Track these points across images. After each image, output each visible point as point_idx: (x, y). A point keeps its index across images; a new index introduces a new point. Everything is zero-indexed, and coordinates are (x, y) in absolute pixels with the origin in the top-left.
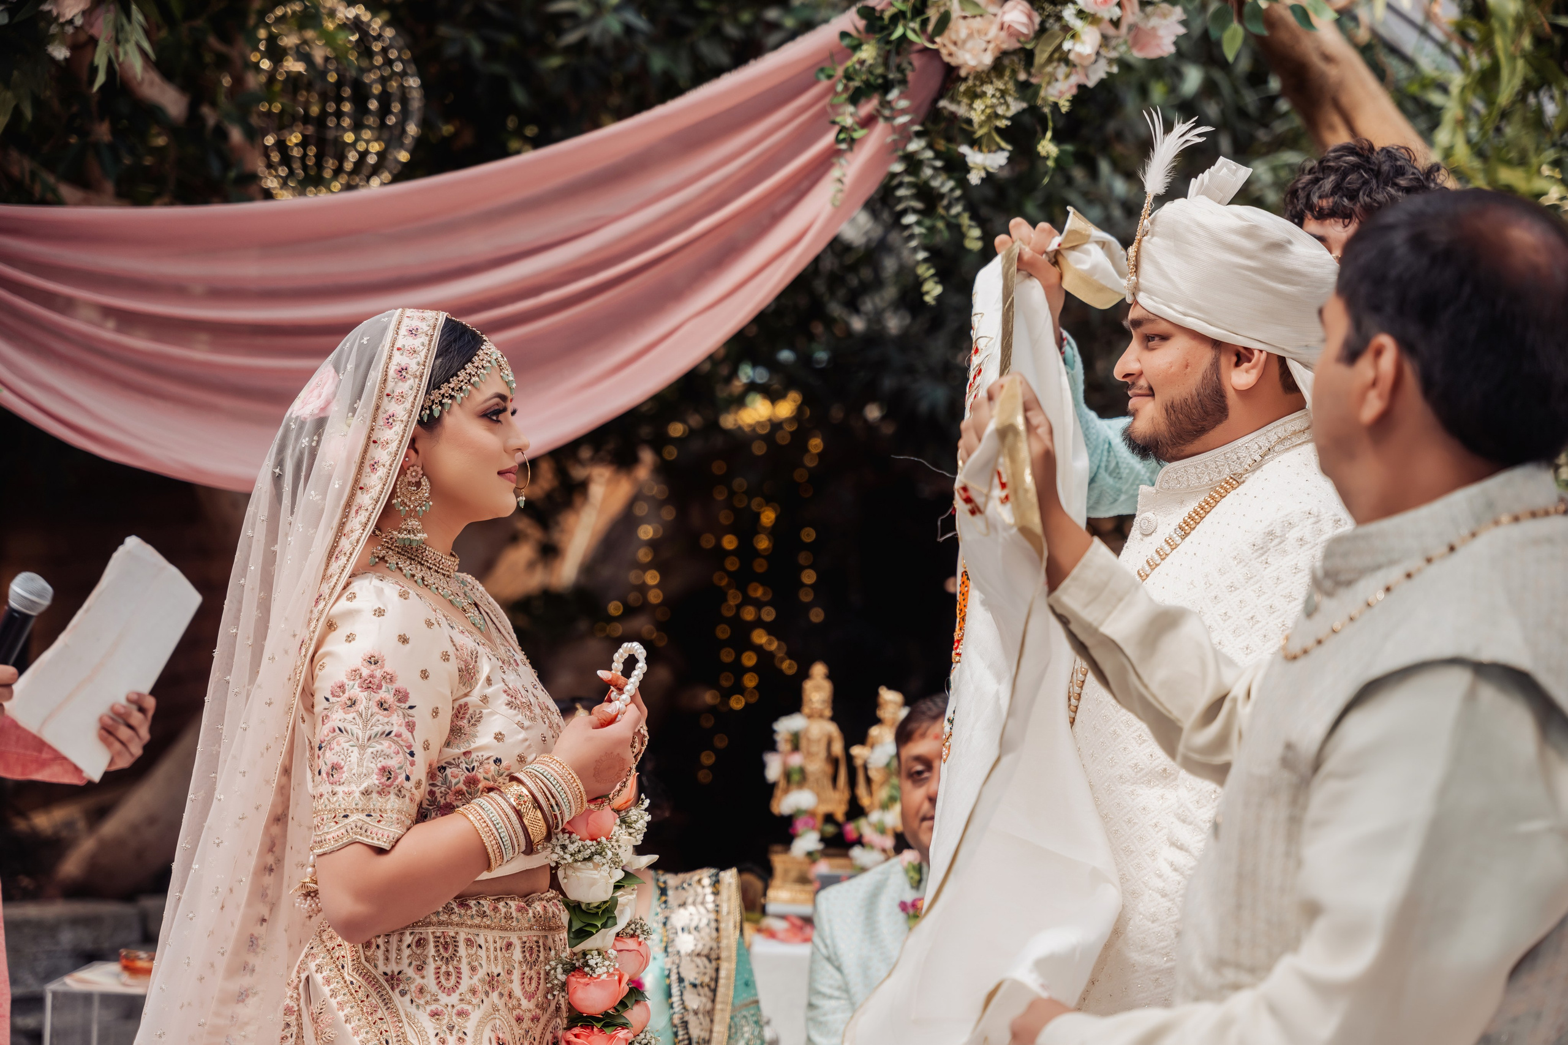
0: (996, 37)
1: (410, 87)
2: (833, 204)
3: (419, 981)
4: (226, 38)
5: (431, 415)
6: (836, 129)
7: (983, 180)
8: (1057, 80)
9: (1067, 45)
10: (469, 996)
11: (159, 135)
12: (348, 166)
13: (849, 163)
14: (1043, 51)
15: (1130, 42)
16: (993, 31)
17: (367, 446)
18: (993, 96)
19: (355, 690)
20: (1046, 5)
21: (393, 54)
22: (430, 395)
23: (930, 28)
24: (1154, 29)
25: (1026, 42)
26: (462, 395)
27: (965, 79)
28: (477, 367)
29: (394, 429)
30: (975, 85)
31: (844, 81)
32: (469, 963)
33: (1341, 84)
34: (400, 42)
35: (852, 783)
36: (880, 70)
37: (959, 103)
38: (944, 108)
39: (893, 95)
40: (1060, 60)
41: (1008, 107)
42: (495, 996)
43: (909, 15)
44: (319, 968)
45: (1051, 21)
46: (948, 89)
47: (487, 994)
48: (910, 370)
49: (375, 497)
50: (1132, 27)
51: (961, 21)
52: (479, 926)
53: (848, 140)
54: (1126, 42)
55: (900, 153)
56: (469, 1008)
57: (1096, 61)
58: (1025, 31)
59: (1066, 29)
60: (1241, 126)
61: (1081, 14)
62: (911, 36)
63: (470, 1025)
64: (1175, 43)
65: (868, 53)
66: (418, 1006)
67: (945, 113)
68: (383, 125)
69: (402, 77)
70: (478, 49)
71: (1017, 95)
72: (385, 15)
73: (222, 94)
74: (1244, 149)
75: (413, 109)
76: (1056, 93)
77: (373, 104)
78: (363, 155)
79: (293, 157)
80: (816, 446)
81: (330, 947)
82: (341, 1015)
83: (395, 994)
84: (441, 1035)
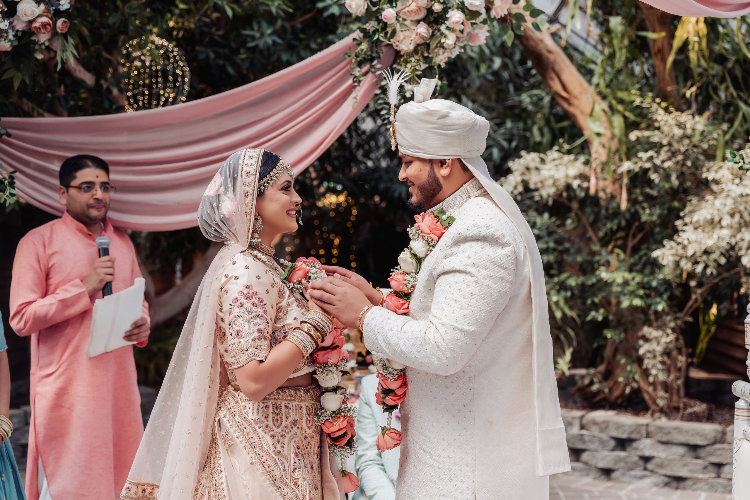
0: (415, 39)
1: (185, 71)
2: (353, 107)
3: (266, 422)
4: (110, 52)
5: (261, 191)
6: (353, 77)
8: (439, 55)
9: (443, 40)
10: (285, 429)
11: (84, 93)
12: (161, 103)
13: (359, 91)
14: (433, 44)
15: (468, 39)
16: (413, 36)
18: (414, 62)
19: (242, 300)
20: (434, 25)
21: (178, 58)
22: (260, 183)
23: (388, 36)
24: (477, 34)
25: (427, 40)
26: (272, 182)
27: (403, 56)
28: (278, 170)
29: (248, 198)
30: (407, 58)
31: (355, 58)
32: (286, 416)
33: (555, 62)
34: (180, 53)
36: (369, 53)
37: (401, 65)
38: (395, 68)
39: (375, 62)
40: (440, 47)
41: (420, 66)
42: (295, 428)
43: (380, 30)
44: (225, 416)
45: (436, 31)
46: (397, 60)
47: (292, 428)
48: (391, 180)
50: (469, 34)
51: (400, 32)
52: (289, 400)
53: (357, 81)
54: (466, 40)
55: (379, 86)
56: (285, 434)
57: (454, 47)
58: (426, 35)
59: (442, 34)
60: (518, 81)
61: (448, 28)
62: (381, 39)
63: (286, 441)
64: (486, 39)
65: (364, 46)
66: (265, 433)
68: (175, 86)
69: (182, 67)
70: (212, 55)
71: (424, 61)
72: (174, 43)
73: (109, 75)
74: (519, 90)
75: (186, 80)
76: (439, 60)
77: (170, 78)
78: (167, 99)
79: (139, 100)
80: (355, 212)
81: (229, 407)
82: (235, 435)
83: (257, 427)
84: (275, 445)
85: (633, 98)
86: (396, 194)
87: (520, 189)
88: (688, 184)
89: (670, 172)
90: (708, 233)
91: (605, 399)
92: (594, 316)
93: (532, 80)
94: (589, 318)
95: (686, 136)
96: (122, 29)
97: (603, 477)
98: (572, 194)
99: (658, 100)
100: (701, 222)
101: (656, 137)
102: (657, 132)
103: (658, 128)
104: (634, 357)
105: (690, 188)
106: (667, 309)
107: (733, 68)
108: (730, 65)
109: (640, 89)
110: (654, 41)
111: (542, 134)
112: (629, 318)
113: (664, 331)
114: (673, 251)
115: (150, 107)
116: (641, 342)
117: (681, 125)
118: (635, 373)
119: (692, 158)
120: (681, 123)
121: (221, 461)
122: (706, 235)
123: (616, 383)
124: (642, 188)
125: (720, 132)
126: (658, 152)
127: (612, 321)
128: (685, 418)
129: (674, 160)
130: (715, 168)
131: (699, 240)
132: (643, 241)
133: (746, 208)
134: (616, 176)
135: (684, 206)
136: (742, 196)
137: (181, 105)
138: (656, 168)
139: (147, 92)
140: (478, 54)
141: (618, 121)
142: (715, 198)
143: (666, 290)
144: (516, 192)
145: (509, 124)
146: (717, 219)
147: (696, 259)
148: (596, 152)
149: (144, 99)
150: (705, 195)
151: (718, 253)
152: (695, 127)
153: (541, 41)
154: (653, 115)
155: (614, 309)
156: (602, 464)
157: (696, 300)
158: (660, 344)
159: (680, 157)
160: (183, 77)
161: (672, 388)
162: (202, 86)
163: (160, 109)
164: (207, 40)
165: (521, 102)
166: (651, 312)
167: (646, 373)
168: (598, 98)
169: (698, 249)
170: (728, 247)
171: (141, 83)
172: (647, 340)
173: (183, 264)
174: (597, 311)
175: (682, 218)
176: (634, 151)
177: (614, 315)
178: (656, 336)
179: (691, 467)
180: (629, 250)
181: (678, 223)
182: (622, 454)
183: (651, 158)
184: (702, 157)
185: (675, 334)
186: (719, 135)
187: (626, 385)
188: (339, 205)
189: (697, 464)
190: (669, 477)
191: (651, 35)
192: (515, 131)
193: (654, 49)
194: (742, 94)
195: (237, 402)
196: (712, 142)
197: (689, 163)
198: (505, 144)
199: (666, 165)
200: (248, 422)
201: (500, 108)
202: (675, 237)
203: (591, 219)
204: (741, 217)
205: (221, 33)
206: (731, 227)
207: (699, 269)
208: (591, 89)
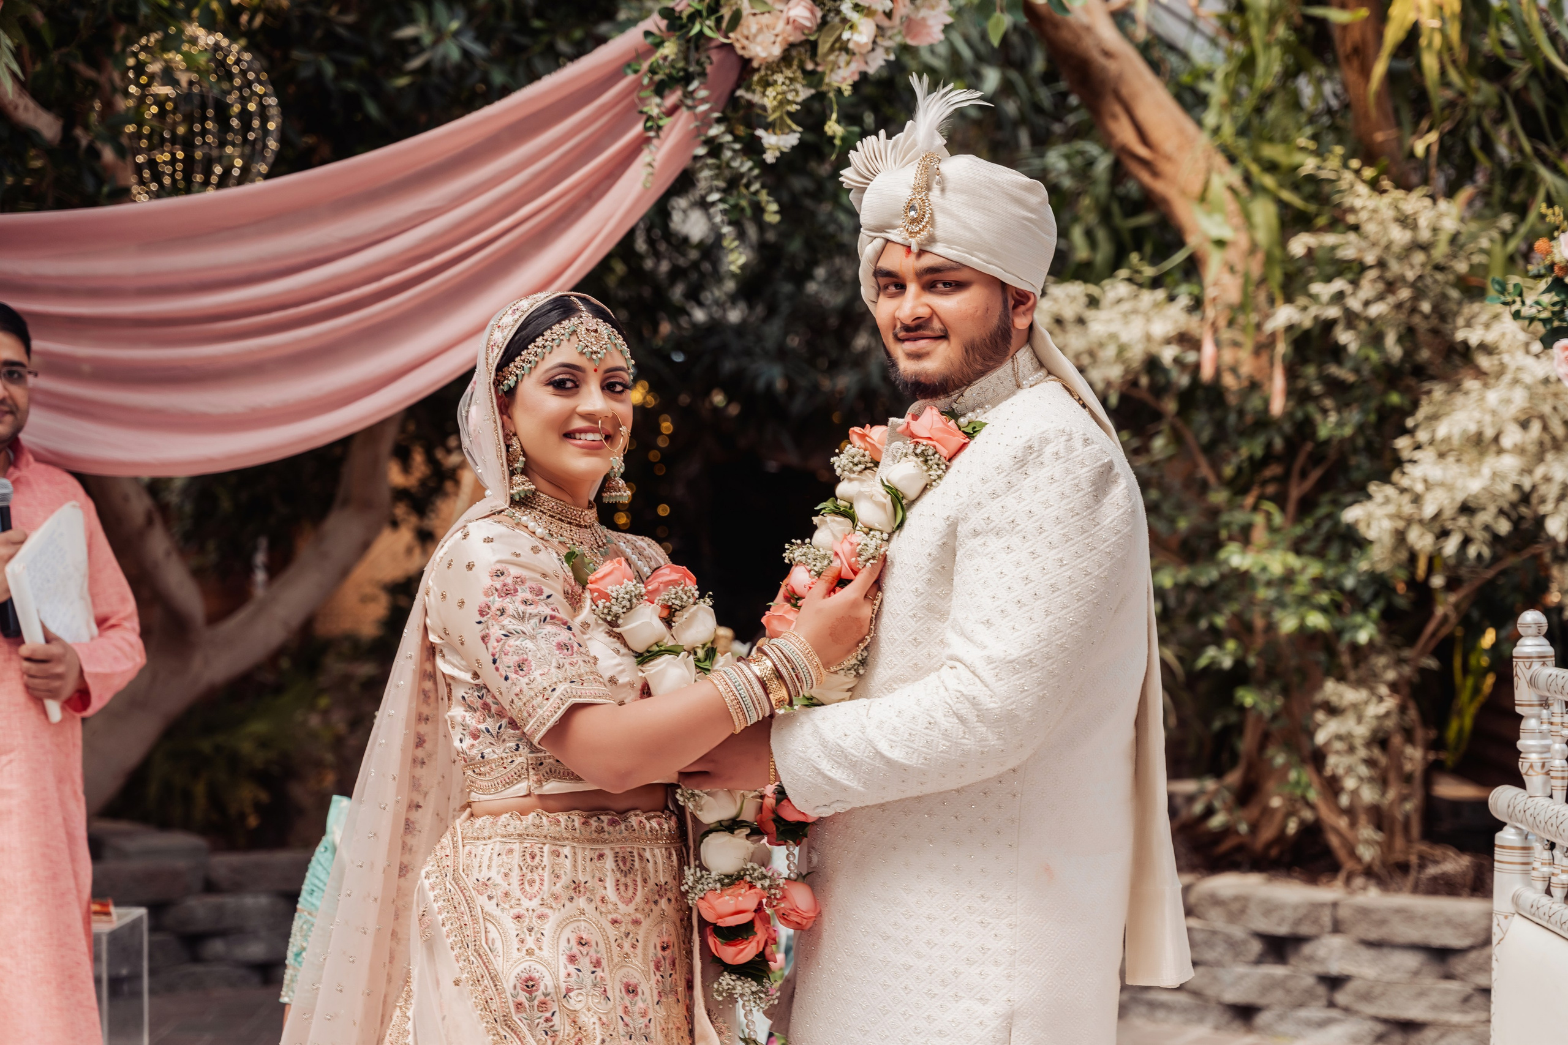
0: (783, 31)
1: (270, 106)
2: (644, 186)
3: (505, 887)
4: (95, 63)
6: (644, 117)
7: (777, 159)
8: (839, 67)
9: (846, 35)
10: (550, 901)
11: (37, 157)
12: (214, 179)
13: (658, 148)
14: (825, 42)
15: (904, 32)
16: (780, 26)
18: (783, 83)
21: (251, 76)
23: (724, 25)
24: (924, 19)
25: (810, 34)
26: (529, 366)
27: (758, 70)
30: (766, 75)
31: (650, 75)
32: (554, 872)
33: (1120, 77)
34: (257, 65)
36: (681, 64)
37: (754, 92)
38: (741, 97)
39: (694, 85)
40: (841, 49)
41: (797, 92)
42: (581, 900)
43: (705, 13)
45: (832, 15)
46: (744, 80)
47: (571, 899)
48: (748, 353)
50: (905, 18)
51: (751, 18)
53: (654, 127)
54: (900, 32)
55: (703, 138)
56: (549, 911)
57: (873, 50)
58: (808, 24)
59: (845, 20)
60: (1040, 121)
61: (857, 7)
62: (708, 32)
63: (549, 927)
64: (943, 31)
65: (670, 49)
66: (503, 910)
67: (743, 102)
68: (245, 140)
69: (261, 97)
70: (329, 70)
71: (804, 82)
72: (243, 42)
73: (94, 117)
74: (1042, 142)
75: (272, 126)
76: (839, 79)
77: (235, 123)
78: (227, 172)
79: (164, 173)
80: (667, 428)
82: (440, 918)
83: (482, 899)
84: (521, 936)
85: (1298, 158)
86: (761, 384)
88: (1425, 354)
89: (1384, 328)
90: (1470, 464)
91: (1241, 848)
92: (1213, 658)
93: (1072, 119)
94: (1203, 662)
95: (1418, 246)
96: (124, 11)
97: (1236, 1024)
98: (1161, 380)
99: (1355, 163)
100: (1456, 442)
101: (1349, 247)
102: (1352, 237)
103: (1356, 228)
104: (1307, 750)
105: (1430, 362)
106: (1379, 639)
107: (1526, 87)
108: (1517, 82)
109: (1315, 137)
110: (1345, 27)
111: (1092, 242)
112: (1293, 662)
113: (1372, 690)
114: (1391, 509)
115: (188, 191)
116: (1320, 716)
117: (1406, 221)
118: (1309, 786)
119: (1431, 294)
120: (1407, 217)
122: (1465, 469)
123: (1267, 811)
124: (1320, 365)
125: (1495, 234)
126: (1355, 283)
127: (1254, 669)
128: (1422, 887)
129: (1391, 300)
130: (1484, 317)
131: (1449, 481)
132: (1323, 485)
133: (1555, 409)
134: (1262, 338)
135: (1415, 405)
136: (1546, 381)
137: (260, 185)
138: (1351, 319)
139: (181, 156)
140: (946, 60)
141: (1264, 212)
142: (1486, 385)
143: (1376, 596)
146: (1489, 433)
147: (1442, 526)
148: (1215, 284)
149: (175, 171)
150: (1461, 380)
151: (1492, 509)
152: (1438, 226)
153: (1088, 29)
154: (1342, 197)
155: (1259, 641)
156: (1232, 996)
157: (1445, 618)
158: (1364, 721)
159: (1405, 294)
160: (264, 120)
161: (1393, 820)
162: (309, 140)
163: (211, 193)
164: (318, 33)
166: (1342, 646)
167: (1333, 786)
168: (1219, 160)
169: (1446, 502)
170: (1514, 496)
171: (167, 135)
172: (1333, 710)
173: (271, 550)
174: (1220, 645)
175: (1410, 432)
176: (1303, 280)
177: (1260, 654)
178: (1354, 701)
179: (1435, 998)
180: (1291, 507)
181: (1402, 443)
182: (1278, 971)
183: (1339, 297)
184: (1454, 294)
185: (1396, 696)
186: (1492, 241)
187: (1289, 814)
189: (1447, 992)
190: (1385, 1021)
191: (1336, 16)
193: (1344, 47)
194: (1543, 148)
195: (456, 844)
196: (1477, 259)
197: (1426, 307)
199: (1375, 310)
200: (463, 888)
202: (1396, 476)
203: (1206, 435)
204: (1545, 428)
205: (350, 18)
206: (1520, 450)
207: (1451, 546)
208: (1203, 140)
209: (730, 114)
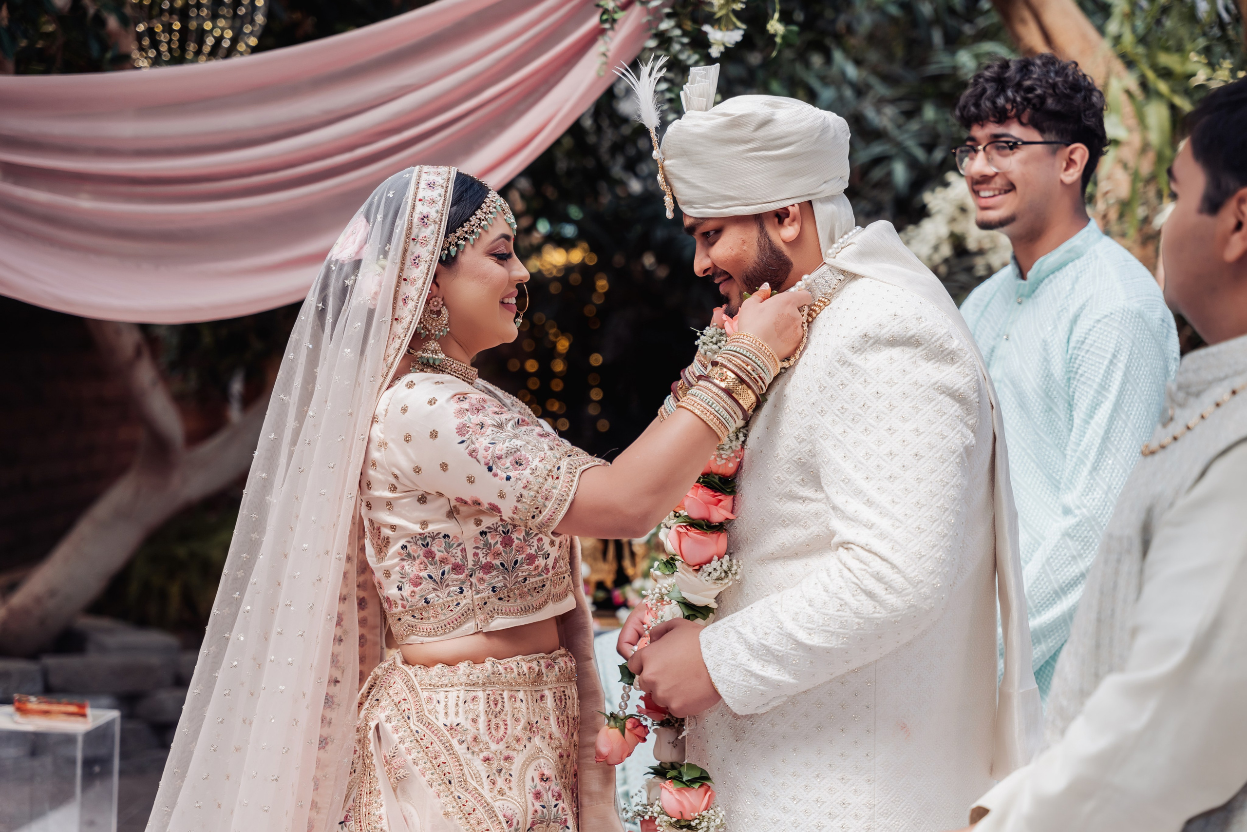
3: (474, 732)
5: (449, 255)
6: (600, 11)
7: (722, 53)
11: (48, 22)
12: (207, 49)
13: (611, 39)
17: (398, 285)
22: (448, 238)
26: (474, 237)
28: (485, 213)
29: (420, 268)
35: (619, 557)
44: (389, 719)
47: (529, 739)
49: (406, 327)
53: (609, 20)
55: (654, 31)
56: (514, 753)
60: (952, 22)
63: (515, 768)
68: (235, 15)
74: (953, 42)
75: (259, 2)
78: (219, 40)
79: (161, 42)
80: (603, 286)
81: (397, 701)
82: (410, 758)
83: (455, 742)
84: (492, 777)
85: (1190, 67)
87: (946, 251)
93: (982, 22)
109: (1207, 51)
115: (183, 61)
121: (383, 811)
137: (248, 58)
139: (177, 26)
141: (1157, 115)
144: (937, 258)
145: (930, 113)
148: (1109, 178)
149: (171, 40)
162: (294, 16)
163: (202, 64)
165: (955, 68)
168: (1118, 66)
188: (569, 269)
192: (941, 128)
195: (412, 689)
198: (920, 154)
200: (436, 732)
201: (911, 77)
208: (1105, 46)
209: (679, 10)
